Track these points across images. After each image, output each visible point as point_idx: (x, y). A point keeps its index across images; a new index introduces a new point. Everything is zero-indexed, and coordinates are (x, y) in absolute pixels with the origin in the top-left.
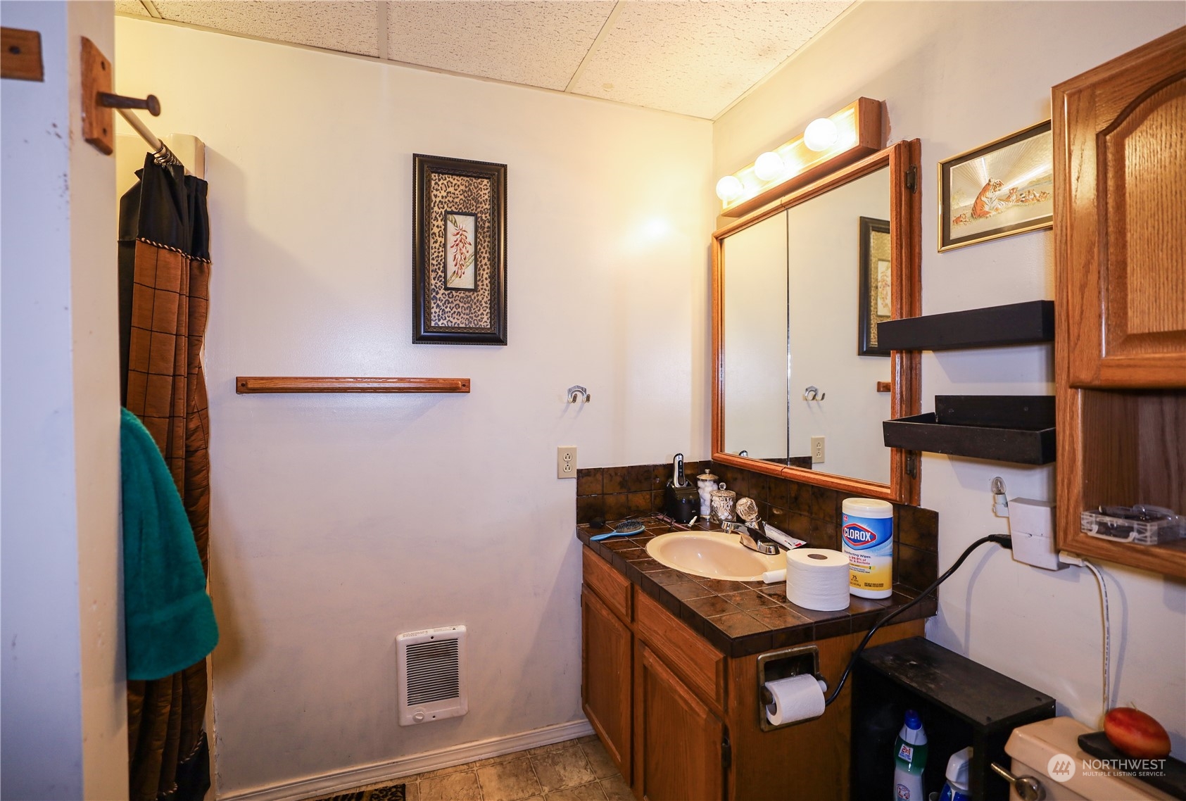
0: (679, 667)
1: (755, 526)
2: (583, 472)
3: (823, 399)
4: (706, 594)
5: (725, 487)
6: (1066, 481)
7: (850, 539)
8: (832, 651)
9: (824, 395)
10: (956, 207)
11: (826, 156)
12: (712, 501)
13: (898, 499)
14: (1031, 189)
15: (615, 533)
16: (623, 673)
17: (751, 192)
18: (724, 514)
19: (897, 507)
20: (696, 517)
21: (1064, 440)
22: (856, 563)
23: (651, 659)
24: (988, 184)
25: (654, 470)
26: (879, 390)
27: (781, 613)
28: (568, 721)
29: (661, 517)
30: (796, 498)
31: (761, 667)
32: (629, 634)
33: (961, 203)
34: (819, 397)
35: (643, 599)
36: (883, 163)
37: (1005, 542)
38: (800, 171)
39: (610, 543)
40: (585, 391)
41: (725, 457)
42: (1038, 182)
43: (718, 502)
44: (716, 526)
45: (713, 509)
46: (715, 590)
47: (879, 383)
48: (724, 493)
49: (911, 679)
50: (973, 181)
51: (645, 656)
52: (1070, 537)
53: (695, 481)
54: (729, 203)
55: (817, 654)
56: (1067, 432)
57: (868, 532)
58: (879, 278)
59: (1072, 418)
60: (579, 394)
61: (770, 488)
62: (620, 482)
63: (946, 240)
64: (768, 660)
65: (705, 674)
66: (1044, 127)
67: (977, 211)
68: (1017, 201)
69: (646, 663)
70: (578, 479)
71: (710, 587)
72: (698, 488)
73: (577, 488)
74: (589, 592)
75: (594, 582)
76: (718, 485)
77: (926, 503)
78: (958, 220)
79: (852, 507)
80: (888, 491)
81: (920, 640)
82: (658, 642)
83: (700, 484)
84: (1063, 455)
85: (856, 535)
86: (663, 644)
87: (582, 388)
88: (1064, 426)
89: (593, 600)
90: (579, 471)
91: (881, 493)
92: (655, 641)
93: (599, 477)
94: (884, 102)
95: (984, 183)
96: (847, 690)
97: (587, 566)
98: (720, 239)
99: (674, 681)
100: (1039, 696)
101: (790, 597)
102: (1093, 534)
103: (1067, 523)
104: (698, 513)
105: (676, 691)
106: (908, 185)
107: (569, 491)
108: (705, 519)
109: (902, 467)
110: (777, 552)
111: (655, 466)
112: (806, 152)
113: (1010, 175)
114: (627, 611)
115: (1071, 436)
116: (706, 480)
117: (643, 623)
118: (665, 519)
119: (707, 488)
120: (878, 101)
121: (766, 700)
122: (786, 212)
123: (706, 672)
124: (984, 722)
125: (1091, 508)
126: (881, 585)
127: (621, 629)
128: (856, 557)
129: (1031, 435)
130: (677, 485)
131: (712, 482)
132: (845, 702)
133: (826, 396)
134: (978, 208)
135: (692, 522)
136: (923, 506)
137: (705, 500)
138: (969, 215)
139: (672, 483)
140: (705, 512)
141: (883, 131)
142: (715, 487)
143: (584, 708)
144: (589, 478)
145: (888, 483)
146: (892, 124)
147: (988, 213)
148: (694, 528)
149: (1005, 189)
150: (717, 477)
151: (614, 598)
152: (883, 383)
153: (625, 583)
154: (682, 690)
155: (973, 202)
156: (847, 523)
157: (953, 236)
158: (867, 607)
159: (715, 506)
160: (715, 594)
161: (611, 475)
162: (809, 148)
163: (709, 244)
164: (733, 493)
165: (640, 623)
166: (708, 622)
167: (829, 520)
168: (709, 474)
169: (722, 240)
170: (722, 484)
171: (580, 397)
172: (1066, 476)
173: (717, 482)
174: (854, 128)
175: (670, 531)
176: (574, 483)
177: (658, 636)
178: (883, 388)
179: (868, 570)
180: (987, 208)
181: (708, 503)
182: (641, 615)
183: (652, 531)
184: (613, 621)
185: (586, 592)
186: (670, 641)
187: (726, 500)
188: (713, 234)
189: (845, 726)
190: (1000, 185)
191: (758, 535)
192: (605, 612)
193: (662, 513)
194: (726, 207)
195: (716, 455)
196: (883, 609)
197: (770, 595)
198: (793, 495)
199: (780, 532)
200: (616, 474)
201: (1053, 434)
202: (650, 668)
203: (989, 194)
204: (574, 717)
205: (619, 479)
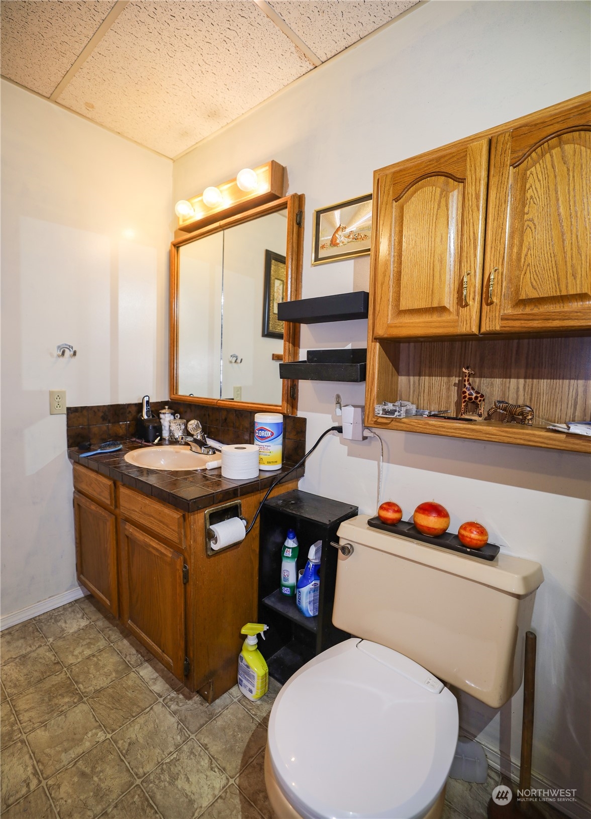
0: (152, 529)
1: (199, 437)
2: (72, 409)
3: (241, 362)
4: (170, 479)
5: (179, 417)
6: (370, 390)
7: (259, 436)
8: (249, 504)
9: (242, 360)
10: (322, 239)
11: (250, 196)
12: (170, 426)
13: (286, 412)
14: (360, 233)
15: (99, 451)
16: (111, 545)
17: (199, 215)
18: (178, 434)
19: (286, 417)
20: (159, 438)
21: (370, 368)
22: (262, 451)
23: (130, 529)
24: (339, 227)
25: (128, 407)
26: (273, 359)
27: (218, 484)
28: (66, 591)
29: (134, 439)
30: (226, 419)
31: (208, 516)
32: (114, 517)
33: (325, 238)
34: (239, 361)
35: (123, 491)
36: (283, 206)
37: (339, 430)
38: (233, 204)
39: (95, 458)
40: (72, 348)
41: (179, 397)
42: (362, 229)
43: (174, 427)
44: (173, 442)
45: (170, 431)
46: (176, 477)
47: (273, 355)
48: (179, 421)
49: (292, 510)
50: (331, 223)
51: (126, 529)
52: (370, 419)
53: (158, 414)
54: (184, 221)
55: (240, 505)
56: (372, 364)
57: (270, 431)
58: (275, 290)
59: (374, 356)
60: (67, 350)
61: (209, 415)
62: (102, 416)
63: (317, 259)
64: (211, 512)
65: (170, 528)
66: (368, 197)
67: (333, 243)
68: (353, 239)
69: (127, 533)
70: (68, 414)
71: (172, 475)
72: (160, 419)
73: (68, 421)
74: (79, 496)
75: (84, 487)
76: (174, 416)
77: (300, 414)
78: (323, 247)
79: (260, 418)
80: (280, 408)
81: (296, 490)
82: (135, 517)
83: (162, 416)
84: (369, 376)
85: (263, 434)
86: (139, 517)
87: (69, 346)
88: (370, 360)
89: (84, 501)
90: (69, 409)
91: (276, 409)
92: (133, 516)
93: (85, 412)
94: (286, 167)
95: (338, 226)
96: (257, 524)
97: (77, 478)
98: (177, 246)
99: (148, 540)
100: (351, 507)
101: (223, 474)
102: (380, 415)
103: (369, 412)
104: (161, 435)
105: (150, 545)
106: (298, 222)
107: (60, 423)
108: (165, 439)
109: (288, 393)
110: (214, 453)
111: (129, 405)
112: (237, 191)
113: (350, 222)
114: (111, 502)
115: (373, 365)
116: (166, 413)
117: (125, 507)
118: (137, 440)
119: (167, 418)
120: (282, 166)
121: (211, 536)
122: (222, 232)
123: (171, 527)
124: (328, 523)
125: (379, 403)
126: (276, 462)
127: (107, 516)
128: (262, 447)
129: (355, 366)
130: (145, 417)
131: (170, 415)
132: (256, 531)
133: (243, 361)
134: (334, 241)
135: (156, 441)
136: (298, 416)
137: (165, 427)
138: (329, 244)
139: (142, 416)
140: (166, 434)
141: (284, 186)
142: (172, 417)
143: (79, 579)
144: (77, 414)
145: (280, 404)
146: (290, 182)
147: (339, 244)
148: (158, 444)
149: (348, 230)
150: (173, 411)
151: (100, 495)
152: (276, 355)
153: (109, 483)
154: (154, 543)
155: (331, 237)
156: (257, 427)
157: (320, 256)
158: (268, 475)
159: (172, 429)
160: (175, 478)
161: (94, 411)
162: (240, 187)
163: (168, 250)
164: (185, 421)
165: (121, 507)
166: (172, 493)
167: (245, 430)
168: (168, 409)
169: (178, 247)
170: (176, 415)
171: (67, 353)
172: (370, 387)
173: (173, 414)
174: (268, 180)
175: (141, 447)
176: (64, 417)
177: (136, 513)
178: (276, 357)
179: (269, 454)
180: (338, 241)
181: (167, 428)
182: (122, 502)
183: (129, 448)
184: (100, 511)
185: (77, 496)
186: (145, 513)
187: (180, 425)
188: (172, 243)
189: (256, 546)
190: (345, 228)
191: (201, 444)
192: (93, 507)
193: (135, 437)
194: (182, 224)
195: (173, 396)
196: (277, 475)
197: (211, 475)
198: (224, 418)
199: (215, 441)
200: (98, 410)
201: (365, 366)
202: (130, 536)
203: (340, 233)
204: (72, 586)
205: (101, 414)
